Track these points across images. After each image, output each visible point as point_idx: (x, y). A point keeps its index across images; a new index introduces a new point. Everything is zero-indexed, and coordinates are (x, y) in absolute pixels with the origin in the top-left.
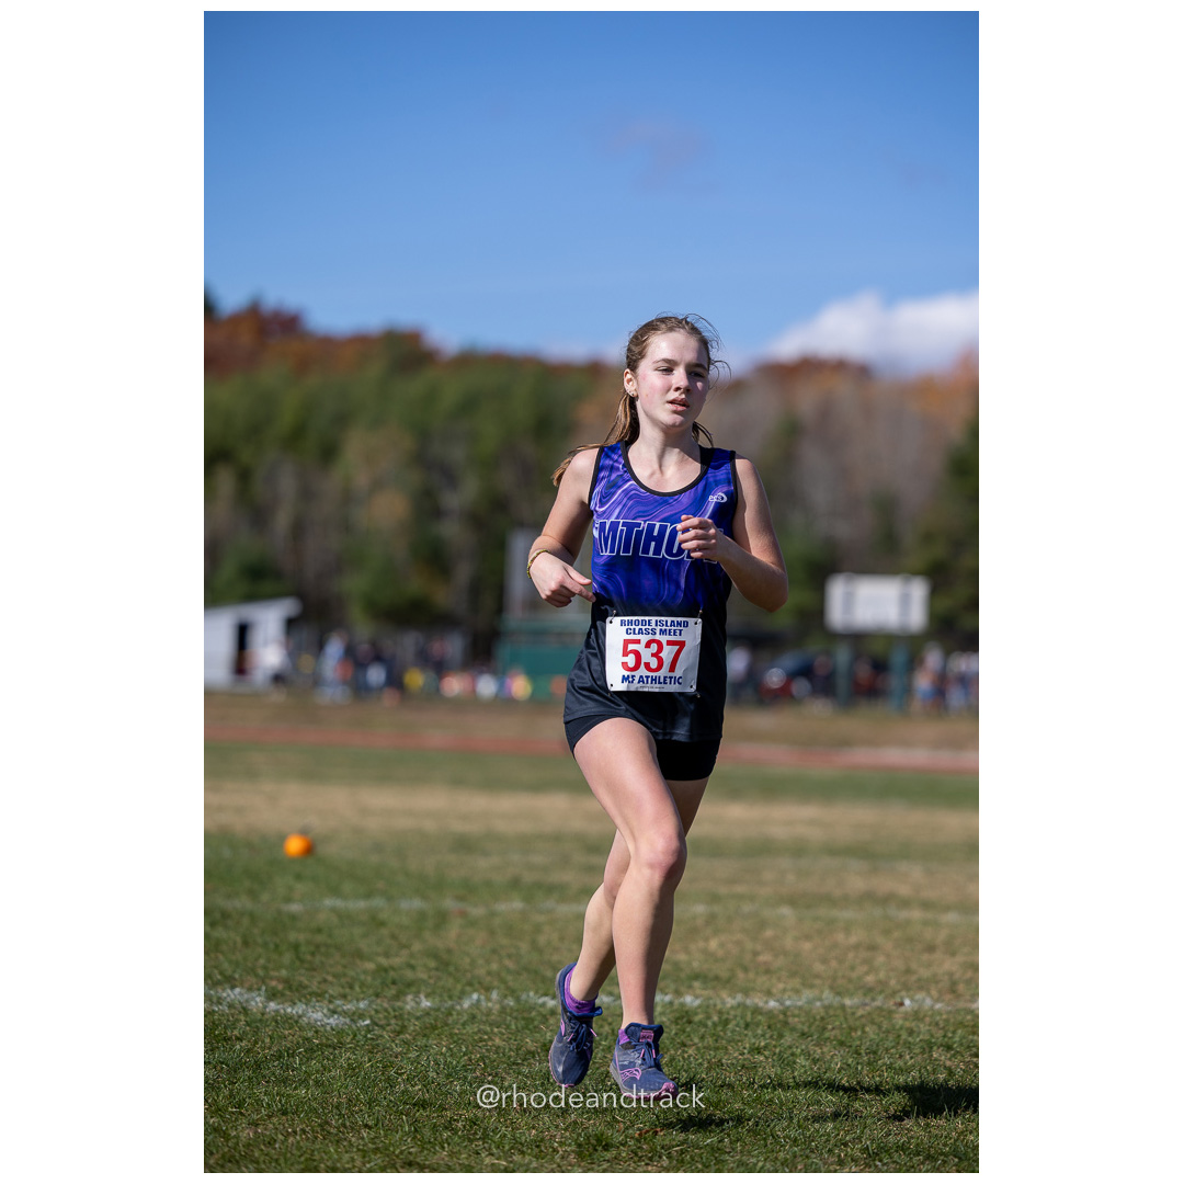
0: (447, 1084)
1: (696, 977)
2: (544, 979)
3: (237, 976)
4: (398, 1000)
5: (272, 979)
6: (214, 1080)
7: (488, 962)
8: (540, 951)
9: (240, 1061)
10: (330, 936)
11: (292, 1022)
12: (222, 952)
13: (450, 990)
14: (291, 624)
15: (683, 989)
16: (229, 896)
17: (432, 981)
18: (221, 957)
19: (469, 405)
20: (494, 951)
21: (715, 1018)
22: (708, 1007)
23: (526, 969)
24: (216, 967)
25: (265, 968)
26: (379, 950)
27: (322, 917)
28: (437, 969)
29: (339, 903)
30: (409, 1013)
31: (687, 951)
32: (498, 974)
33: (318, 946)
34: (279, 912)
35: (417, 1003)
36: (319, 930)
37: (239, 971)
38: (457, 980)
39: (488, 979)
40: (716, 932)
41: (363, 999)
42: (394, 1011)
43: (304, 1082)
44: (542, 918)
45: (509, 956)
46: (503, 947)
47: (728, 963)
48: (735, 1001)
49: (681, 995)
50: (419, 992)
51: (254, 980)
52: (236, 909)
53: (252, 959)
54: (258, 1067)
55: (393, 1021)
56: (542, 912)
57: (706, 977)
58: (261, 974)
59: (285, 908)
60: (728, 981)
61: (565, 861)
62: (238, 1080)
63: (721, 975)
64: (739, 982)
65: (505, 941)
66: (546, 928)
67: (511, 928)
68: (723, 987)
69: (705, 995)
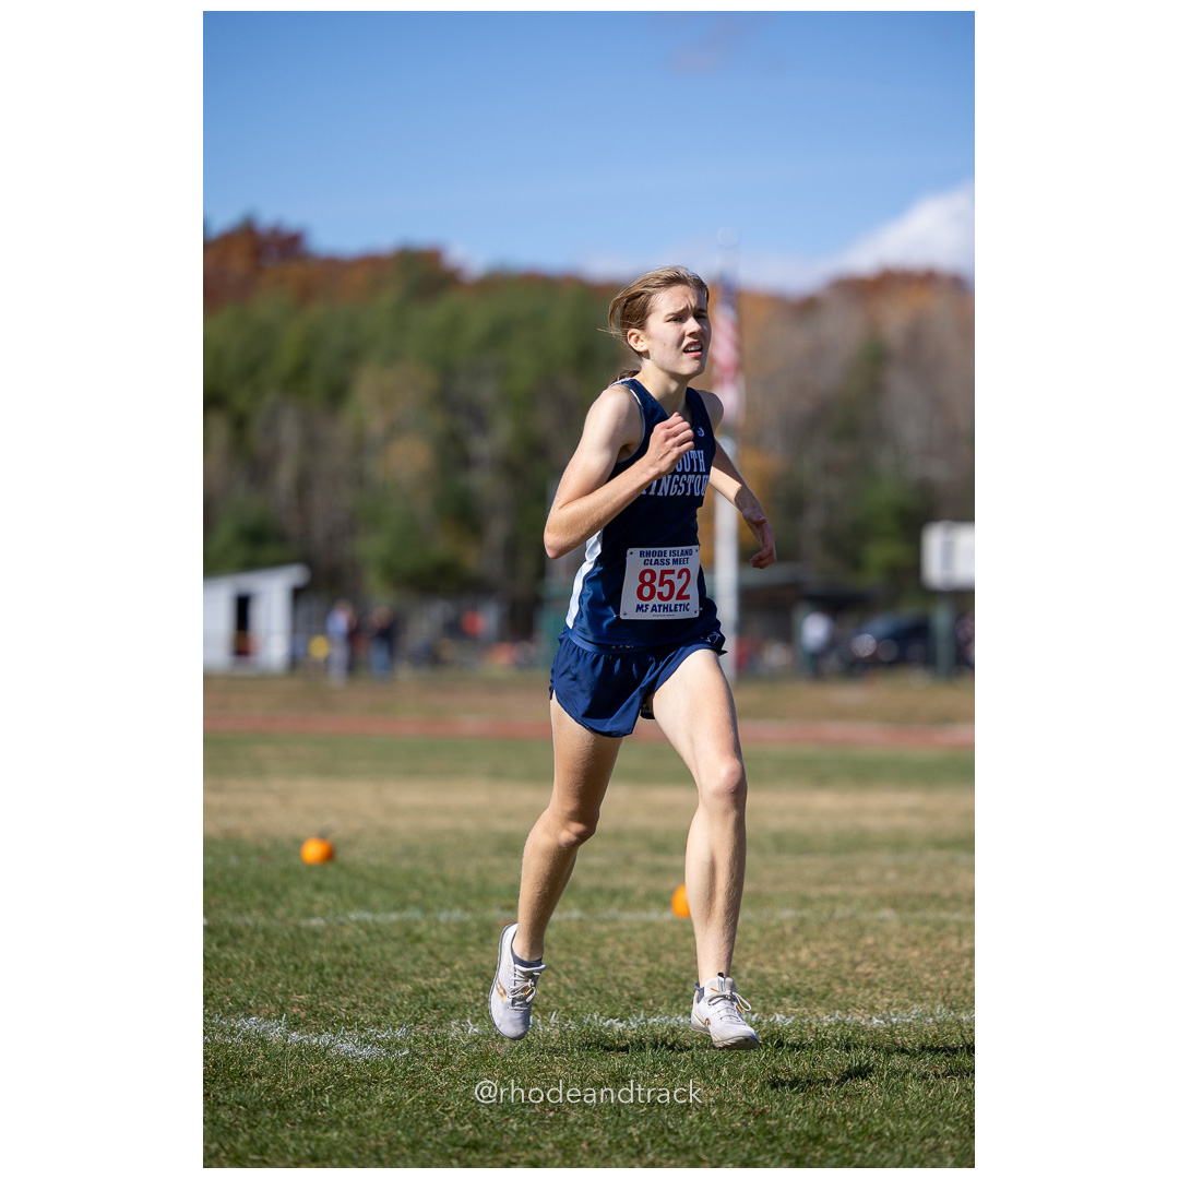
0: (501, 1123)
1: (787, 992)
2: (609, 999)
3: (251, 1003)
4: (442, 1027)
5: (292, 1006)
6: (231, 1124)
8: (604, 967)
9: (260, 1100)
10: (358, 954)
11: (317, 1054)
12: (234, 977)
14: (298, 594)
15: (771, 1006)
16: (238, 911)
17: (479, 1004)
18: (231, 980)
19: (499, 334)
21: (811, 1039)
22: (802, 1027)
23: (588, 988)
24: (228, 994)
25: (285, 993)
26: (417, 970)
27: (348, 932)
29: (368, 916)
30: (454, 1042)
31: (775, 963)
32: (556, 994)
33: (345, 967)
34: (298, 928)
35: (462, 1029)
36: (345, 948)
37: (254, 997)
39: (545, 1000)
40: (806, 940)
41: (401, 1026)
42: (436, 1039)
43: (335, 1124)
44: (605, 929)
45: (568, 973)
46: (561, 963)
47: (823, 976)
48: (833, 1019)
49: (770, 1013)
50: (465, 1017)
51: (273, 1008)
52: (247, 926)
53: (269, 983)
54: (282, 1107)
55: (435, 1052)
56: (603, 922)
57: (797, 992)
58: (280, 1000)
59: (304, 923)
60: (824, 997)
61: (629, 861)
62: (259, 1123)
63: (815, 989)
64: (836, 998)
65: (563, 956)
66: (610, 940)
67: (568, 941)
68: (819, 1004)
69: (797, 1013)
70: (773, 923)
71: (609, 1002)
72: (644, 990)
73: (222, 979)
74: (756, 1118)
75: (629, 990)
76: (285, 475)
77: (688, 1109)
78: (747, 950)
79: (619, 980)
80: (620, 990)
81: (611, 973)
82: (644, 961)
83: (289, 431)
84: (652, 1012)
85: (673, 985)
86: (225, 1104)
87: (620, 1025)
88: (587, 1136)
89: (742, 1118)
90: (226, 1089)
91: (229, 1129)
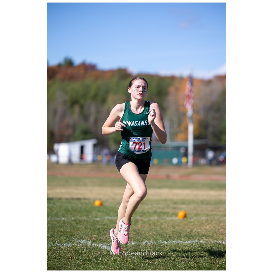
0: (139, 264)
1: (204, 236)
2: (164, 237)
3: (84, 237)
5: (93, 238)
6: (79, 264)
7: (149, 232)
8: (163, 229)
9: (85, 259)
10: (108, 226)
11: (98, 248)
12: (80, 231)
13: (139, 240)
14: (95, 146)
15: (200, 239)
16: (81, 216)
17: (134, 238)
18: (79, 232)
20: (150, 230)
21: (209, 246)
22: (207, 243)
23: (159, 234)
24: (78, 235)
25: (91, 235)
27: (105, 221)
28: (136, 234)
29: (109, 218)
30: (129, 246)
31: (201, 229)
32: (152, 236)
33: (104, 229)
34: (94, 220)
35: (131, 243)
36: (105, 225)
37: (84, 236)
38: (141, 237)
39: (149, 237)
40: (208, 224)
43: (102, 264)
44: (163, 221)
45: (154, 231)
46: (153, 229)
47: (212, 232)
48: (214, 242)
49: (200, 240)
50: (131, 240)
51: (88, 238)
52: (83, 220)
53: (88, 233)
54: (90, 260)
55: (125, 248)
56: (163, 220)
57: (206, 236)
58: (90, 236)
59: (95, 219)
60: (212, 237)
61: (168, 206)
62: (85, 264)
63: (210, 235)
64: (215, 237)
65: (153, 227)
66: (164, 224)
67: (155, 224)
68: (211, 238)
69: (206, 240)
70: (201, 220)
71: (163, 237)
72: (172, 235)
73: (77, 232)
74: (197, 264)
75: (168, 235)
76: (92, 119)
77: (181, 262)
78: (195, 226)
79: (166, 233)
80: (166, 235)
81: (164, 231)
82: (172, 228)
83: (93, 109)
84: (173, 240)
85: (178, 234)
86: (77, 259)
87: (166, 243)
88: (159, 267)
89: (194, 264)
90: (78, 256)
91: (78, 265)
